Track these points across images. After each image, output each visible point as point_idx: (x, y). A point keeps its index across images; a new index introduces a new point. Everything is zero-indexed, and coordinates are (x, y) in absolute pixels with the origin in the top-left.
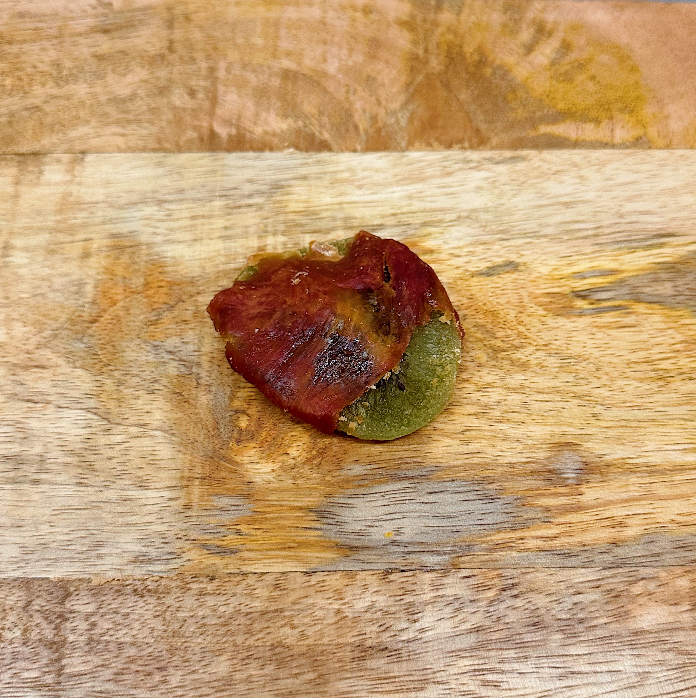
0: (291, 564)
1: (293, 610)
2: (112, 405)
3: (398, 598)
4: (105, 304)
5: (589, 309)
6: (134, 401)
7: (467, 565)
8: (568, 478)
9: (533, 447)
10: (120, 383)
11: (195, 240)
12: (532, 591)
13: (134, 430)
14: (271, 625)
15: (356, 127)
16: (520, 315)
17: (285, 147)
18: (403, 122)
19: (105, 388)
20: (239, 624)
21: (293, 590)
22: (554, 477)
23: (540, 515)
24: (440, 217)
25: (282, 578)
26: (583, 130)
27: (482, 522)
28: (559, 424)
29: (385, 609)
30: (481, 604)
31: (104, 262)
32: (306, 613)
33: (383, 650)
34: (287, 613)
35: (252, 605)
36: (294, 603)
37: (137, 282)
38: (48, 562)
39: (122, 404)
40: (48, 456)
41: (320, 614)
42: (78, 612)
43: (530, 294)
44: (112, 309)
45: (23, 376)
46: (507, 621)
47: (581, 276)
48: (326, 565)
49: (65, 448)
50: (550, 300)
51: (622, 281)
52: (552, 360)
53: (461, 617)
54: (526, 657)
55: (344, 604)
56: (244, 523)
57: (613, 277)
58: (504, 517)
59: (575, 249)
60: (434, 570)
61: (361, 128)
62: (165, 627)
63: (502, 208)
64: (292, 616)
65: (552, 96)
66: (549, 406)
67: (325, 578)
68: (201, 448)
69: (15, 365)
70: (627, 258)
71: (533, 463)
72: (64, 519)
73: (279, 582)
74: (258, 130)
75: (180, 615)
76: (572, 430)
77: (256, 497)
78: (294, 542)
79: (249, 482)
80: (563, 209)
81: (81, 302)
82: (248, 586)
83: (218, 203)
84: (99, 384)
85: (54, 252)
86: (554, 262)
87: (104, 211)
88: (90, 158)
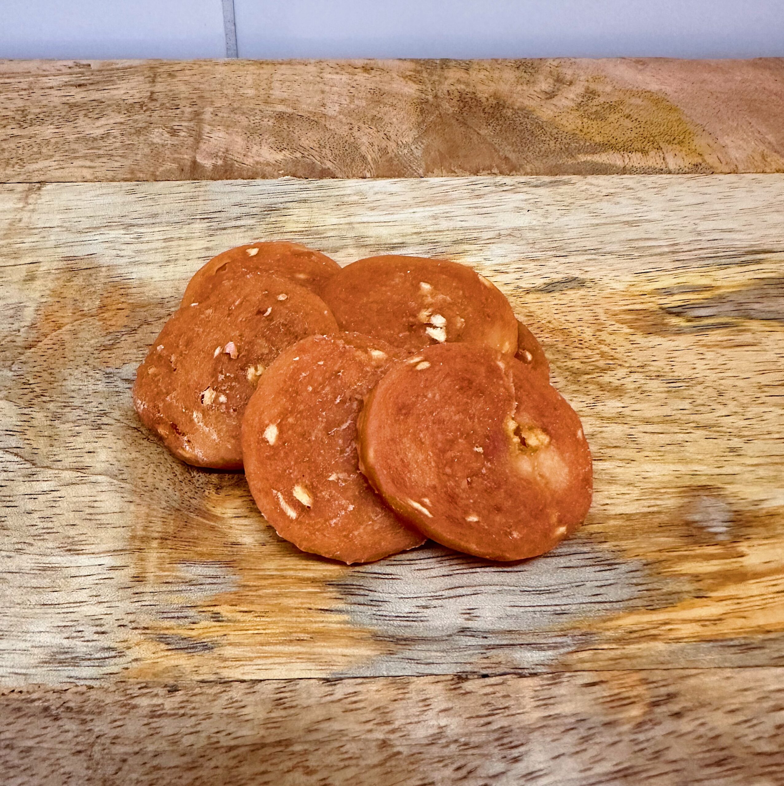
0: (303, 666)
1: (306, 742)
2: (40, 444)
4: (46, 328)
5: (689, 327)
6: (71, 439)
8: (716, 534)
10: (54, 417)
11: (168, 261)
13: (68, 475)
14: (270, 769)
16: (598, 333)
17: (279, 175)
18: (419, 153)
19: (34, 423)
21: (307, 708)
23: (689, 587)
24: (475, 235)
25: (287, 689)
26: (630, 158)
31: (51, 285)
32: (329, 748)
34: (297, 748)
35: (239, 734)
36: (309, 731)
37: (91, 304)
39: (55, 443)
43: (607, 311)
44: (54, 334)
47: (667, 292)
48: (358, 667)
50: (635, 317)
51: (722, 297)
52: (656, 383)
56: (226, 603)
57: (708, 292)
58: (634, 592)
65: (587, 130)
67: (359, 688)
68: (164, 497)
70: (720, 274)
71: (660, 513)
73: (282, 695)
76: (704, 469)
77: (244, 565)
78: (305, 631)
79: (233, 544)
80: (626, 227)
81: (15, 327)
82: (232, 701)
83: (198, 226)
84: (25, 418)
86: (629, 278)
87: (58, 235)
88: (49, 187)
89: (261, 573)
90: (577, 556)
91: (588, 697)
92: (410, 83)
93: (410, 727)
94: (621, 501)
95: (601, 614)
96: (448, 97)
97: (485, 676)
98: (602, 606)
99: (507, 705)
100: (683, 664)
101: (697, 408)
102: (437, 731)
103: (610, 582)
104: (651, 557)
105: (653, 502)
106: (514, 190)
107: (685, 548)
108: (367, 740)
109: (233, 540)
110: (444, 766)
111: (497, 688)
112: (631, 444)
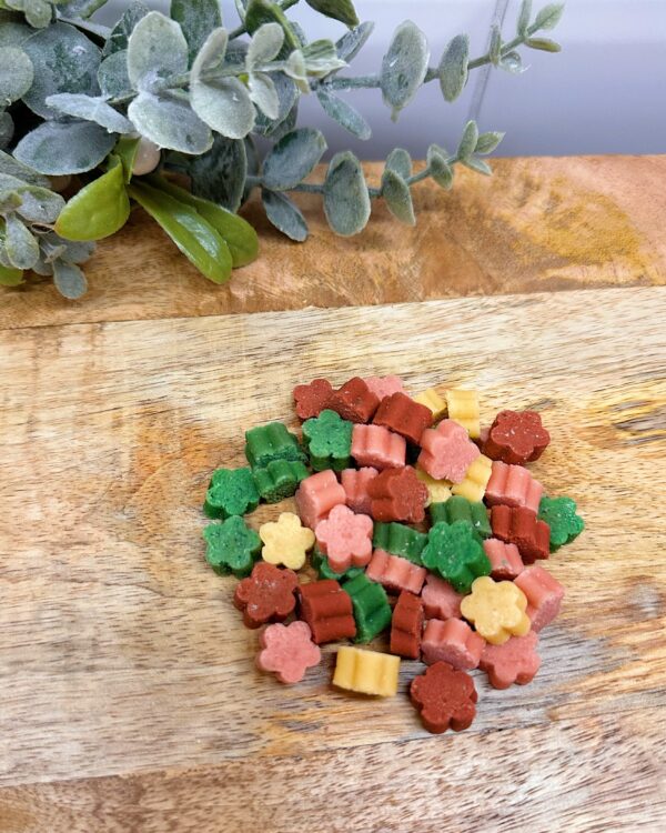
0: (382, 734)
1: (391, 785)
2: (164, 577)
3: (501, 760)
4: (143, 472)
5: (633, 440)
7: (566, 716)
8: (647, 613)
9: (608, 584)
10: (169, 554)
11: (227, 401)
12: (634, 735)
13: (190, 602)
14: (370, 805)
15: (371, 281)
17: (304, 305)
18: (417, 275)
19: (154, 559)
20: (336, 807)
21: (387, 763)
22: (635, 613)
23: (629, 654)
24: (469, 361)
25: (373, 751)
26: (588, 272)
27: (573, 668)
28: (629, 557)
29: (489, 773)
30: (586, 755)
31: (137, 430)
32: (406, 787)
33: (494, 817)
34: (385, 790)
35: (346, 785)
36: (391, 778)
37: (174, 447)
38: (115, 758)
39: (175, 576)
40: (101, 639)
41: (421, 786)
42: (156, 811)
43: (573, 429)
44: (151, 477)
45: (64, 555)
46: (615, 770)
47: (617, 408)
49: (118, 629)
50: (593, 433)
51: (656, 411)
52: (608, 494)
53: (569, 771)
54: (642, 806)
55: (445, 773)
56: (323, 693)
57: (647, 407)
58: (594, 661)
59: (606, 383)
60: (533, 725)
61: (376, 282)
62: (254, 819)
63: (529, 348)
64: (391, 793)
65: (552, 242)
66: (615, 540)
67: (420, 746)
69: (53, 544)
70: (656, 388)
71: (611, 600)
72: (127, 707)
73: (371, 756)
74: (276, 291)
75: (268, 803)
76: (641, 562)
78: (379, 709)
80: (587, 345)
81: (117, 473)
82: (338, 763)
83: (245, 363)
84: (146, 556)
85: (82, 423)
86: (590, 396)
87: (130, 379)
88: (110, 327)
90: (557, 638)
94: (585, 593)
95: (573, 679)
97: (500, 730)
98: (574, 673)
99: (515, 747)
103: (578, 655)
104: (605, 634)
105: (606, 592)
106: (497, 311)
108: (429, 780)
111: (508, 737)
112: (591, 547)
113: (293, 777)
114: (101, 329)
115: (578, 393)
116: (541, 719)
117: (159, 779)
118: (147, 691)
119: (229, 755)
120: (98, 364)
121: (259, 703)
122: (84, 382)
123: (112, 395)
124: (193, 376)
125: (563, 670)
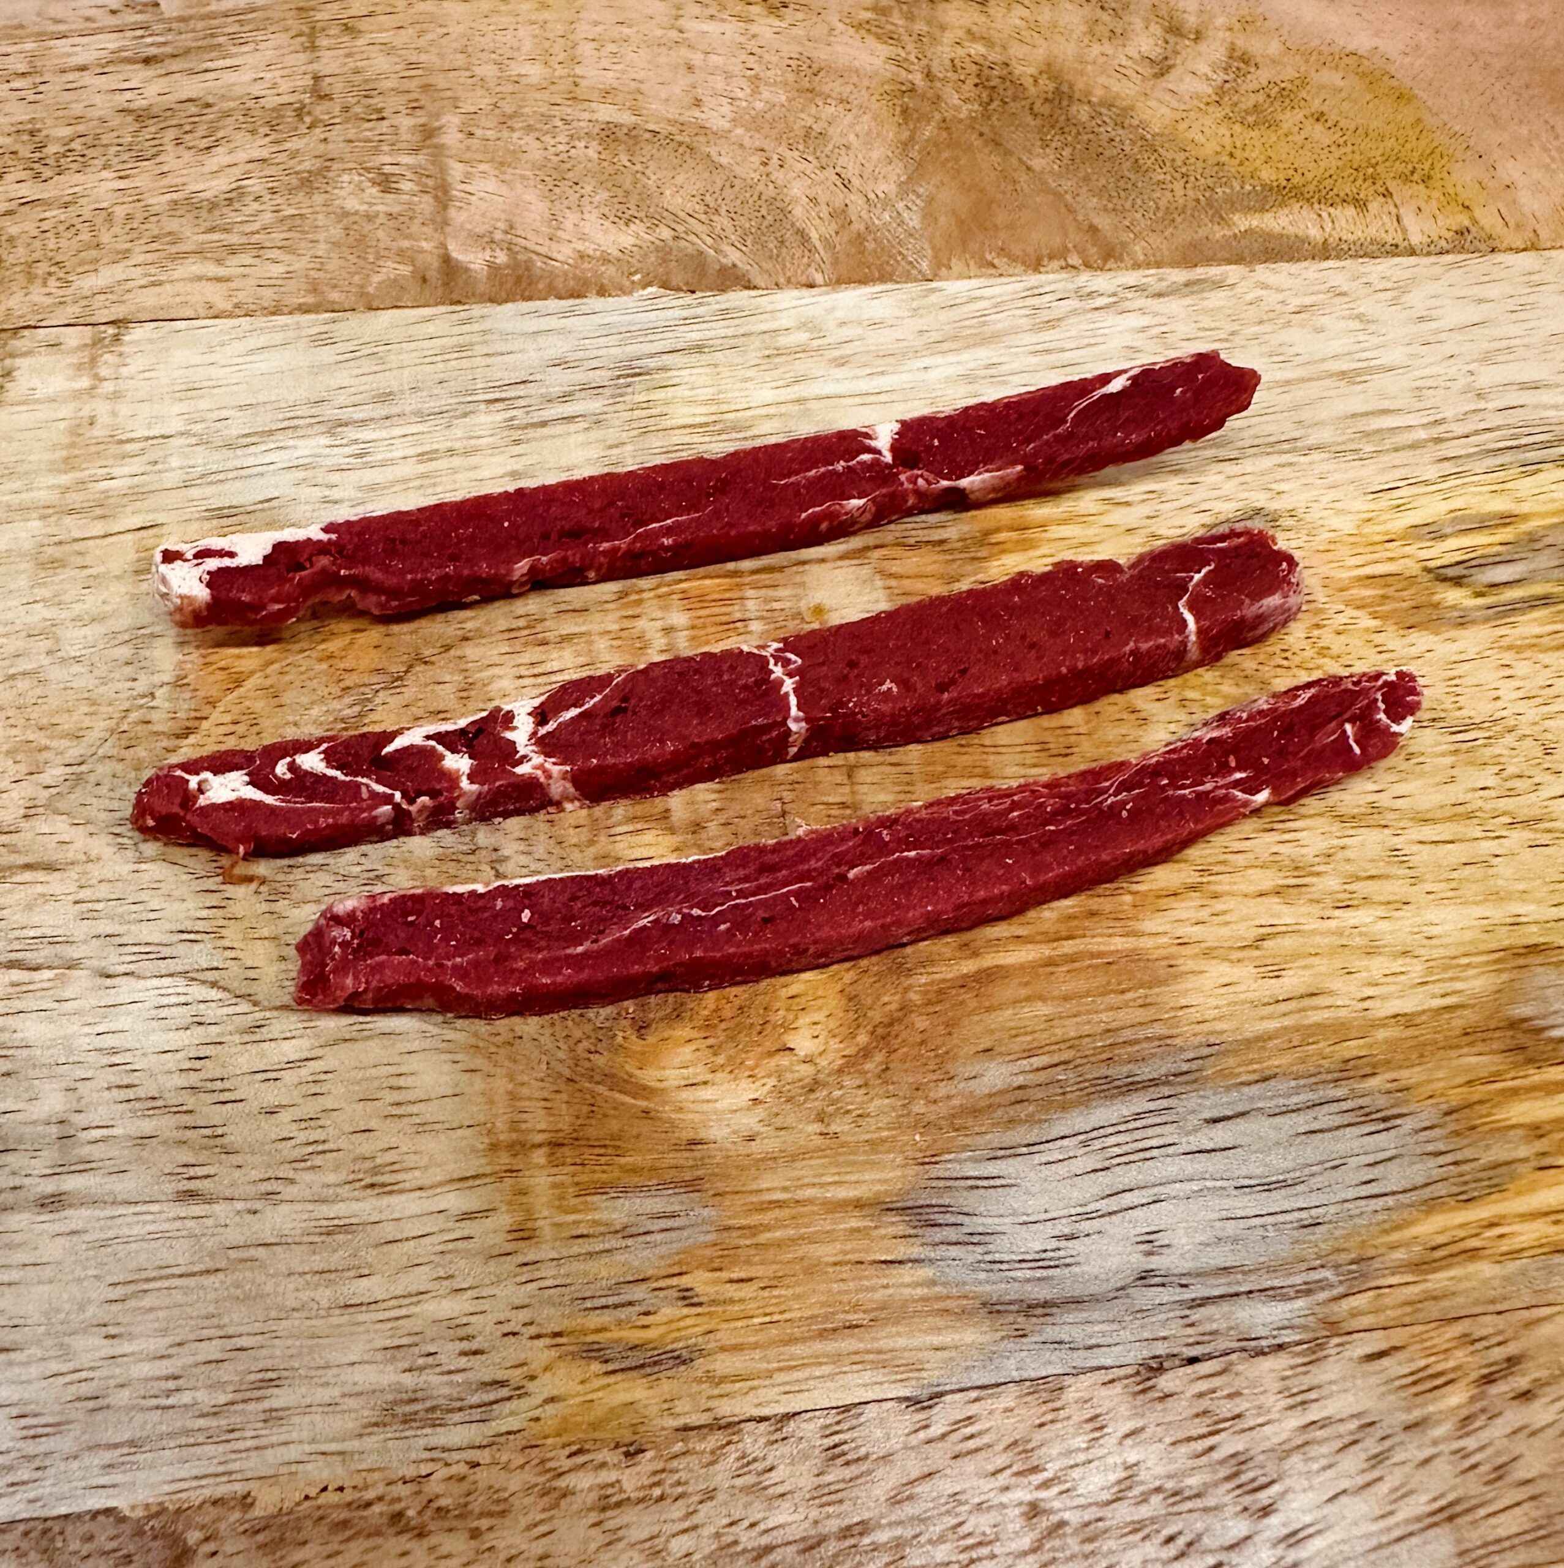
0: (867, 1377)
2: (258, 956)
3: (1200, 1447)
4: (211, 685)
5: (1479, 608)
16: (1316, 633)
17: (634, 284)
18: (915, 222)
19: (235, 910)
22: (1530, 1040)
23: (1526, 1150)
25: (843, 1426)
26: (1335, 220)
27: (1376, 1190)
29: (1171, 1486)
30: (1441, 1432)
35: (773, 1522)
40: (82, 1120)
41: (982, 1523)
44: (230, 699)
47: (1433, 532)
48: (968, 1369)
49: (131, 1094)
50: (1381, 592)
51: (1535, 538)
52: (1431, 736)
53: (1394, 1480)
55: (1047, 1485)
56: (701, 1266)
57: (1508, 529)
59: (1402, 473)
60: (1281, 1350)
66: (1458, 852)
67: (974, 1409)
68: (537, 1056)
70: (1527, 485)
71: (1463, 1006)
73: (837, 1438)
74: (564, 252)
76: (1531, 910)
77: (720, 1186)
78: (856, 1307)
79: (694, 1142)
80: (1344, 387)
81: (141, 686)
82: (746, 1462)
83: (483, 418)
84: (213, 900)
85: (56, 564)
86: (1361, 505)
87: (186, 456)
88: (137, 334)
89: (754, 1199)
90: (1326, 1108)
91: (1374, 1380)
92: (871, 41)
93: (1076, 1474)
94: (1392, 988)
95: (1379, 1218)
96: (955, 77)
97: (1192, 1361)
98: (1379, 1203)
99: (1237, 1411)
100: (1528, 1300)
101: (1510, 784)
102: (1124, 1474)
103: (1388, 1154)
104: (1455, 1097)
105: (1448, 987)
106: (1117, 306)
107: (1512, 1074)
108: (1003, 1506)
109: (691, 1135)
110: (1144, 1539)
111: (1216, 1382)
112: (1395, 870)
113: (618, 1505)
114: (116, 338)
115: (1332, 495)
116: (1304, 1328)
117: (237, 1515)
118: (210, 1265)
119: (434, 1441)
120: (104, 419)
121: (522, 1294)
122: (68, 464)
123: (137, 494)
124: (347, 450)
125: (1351, 1193)
